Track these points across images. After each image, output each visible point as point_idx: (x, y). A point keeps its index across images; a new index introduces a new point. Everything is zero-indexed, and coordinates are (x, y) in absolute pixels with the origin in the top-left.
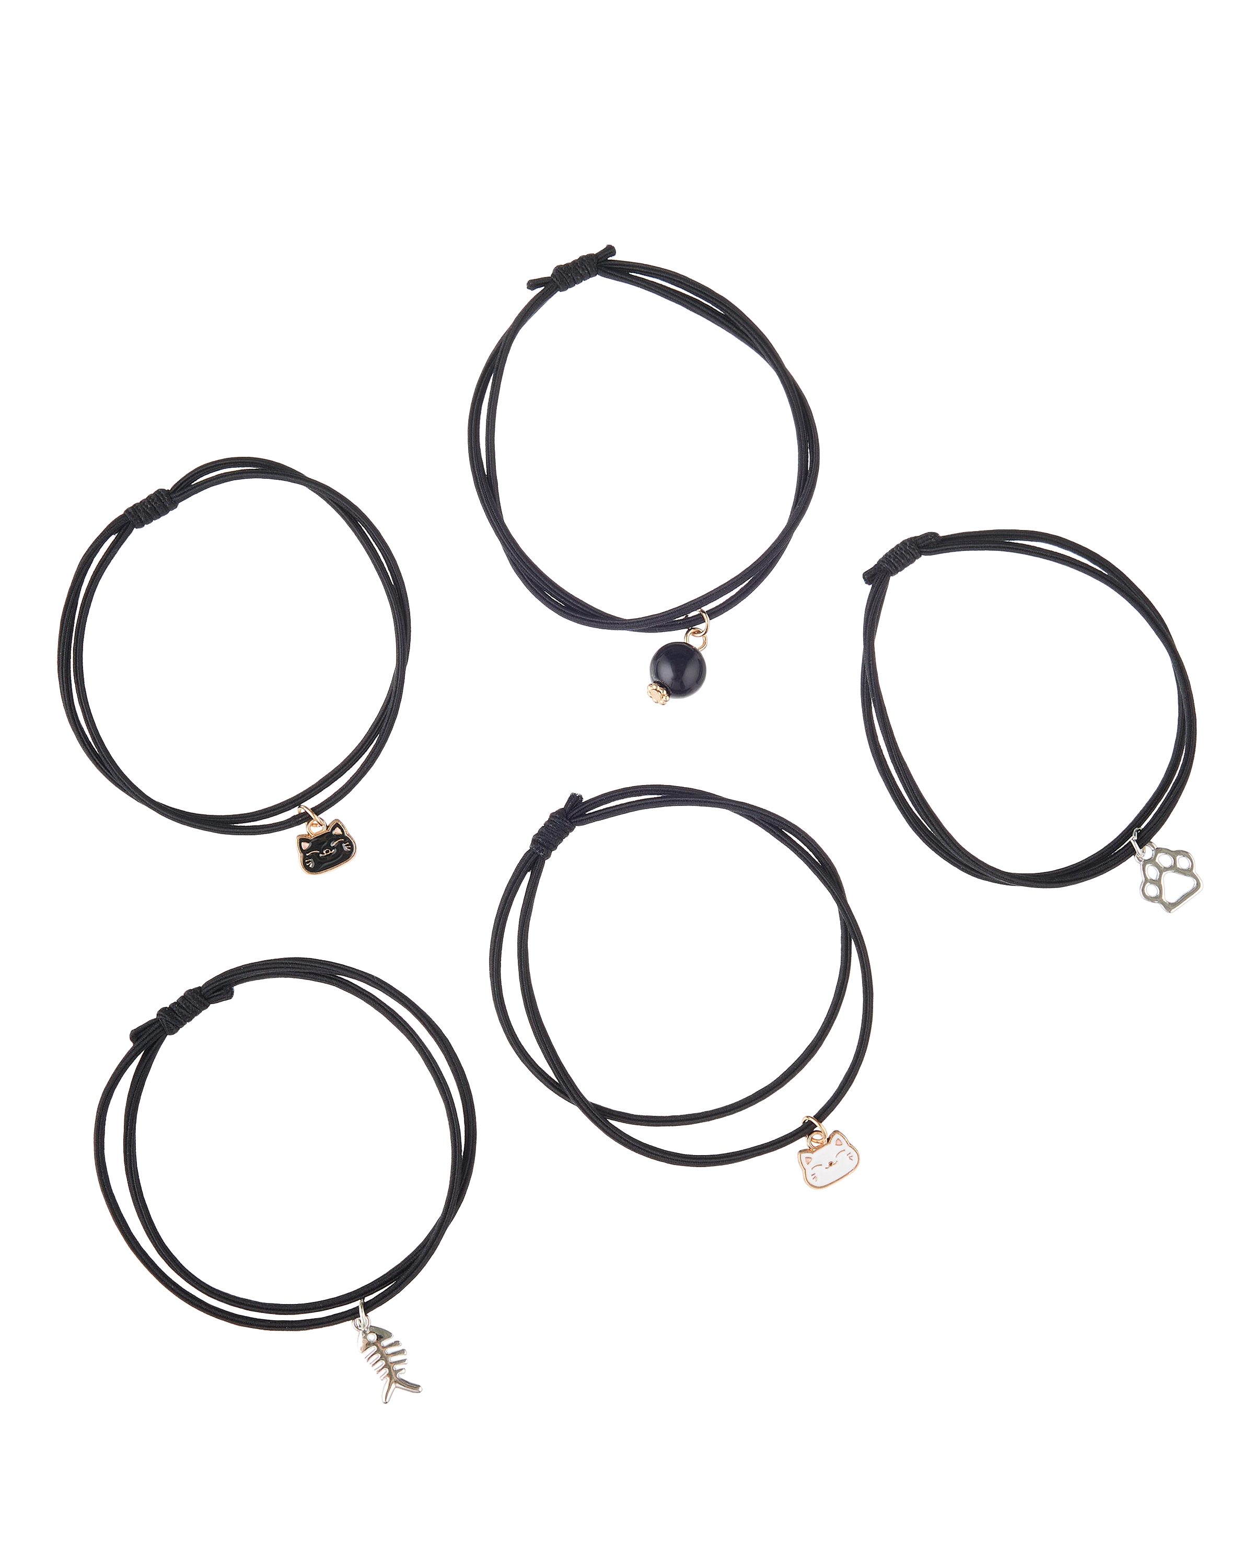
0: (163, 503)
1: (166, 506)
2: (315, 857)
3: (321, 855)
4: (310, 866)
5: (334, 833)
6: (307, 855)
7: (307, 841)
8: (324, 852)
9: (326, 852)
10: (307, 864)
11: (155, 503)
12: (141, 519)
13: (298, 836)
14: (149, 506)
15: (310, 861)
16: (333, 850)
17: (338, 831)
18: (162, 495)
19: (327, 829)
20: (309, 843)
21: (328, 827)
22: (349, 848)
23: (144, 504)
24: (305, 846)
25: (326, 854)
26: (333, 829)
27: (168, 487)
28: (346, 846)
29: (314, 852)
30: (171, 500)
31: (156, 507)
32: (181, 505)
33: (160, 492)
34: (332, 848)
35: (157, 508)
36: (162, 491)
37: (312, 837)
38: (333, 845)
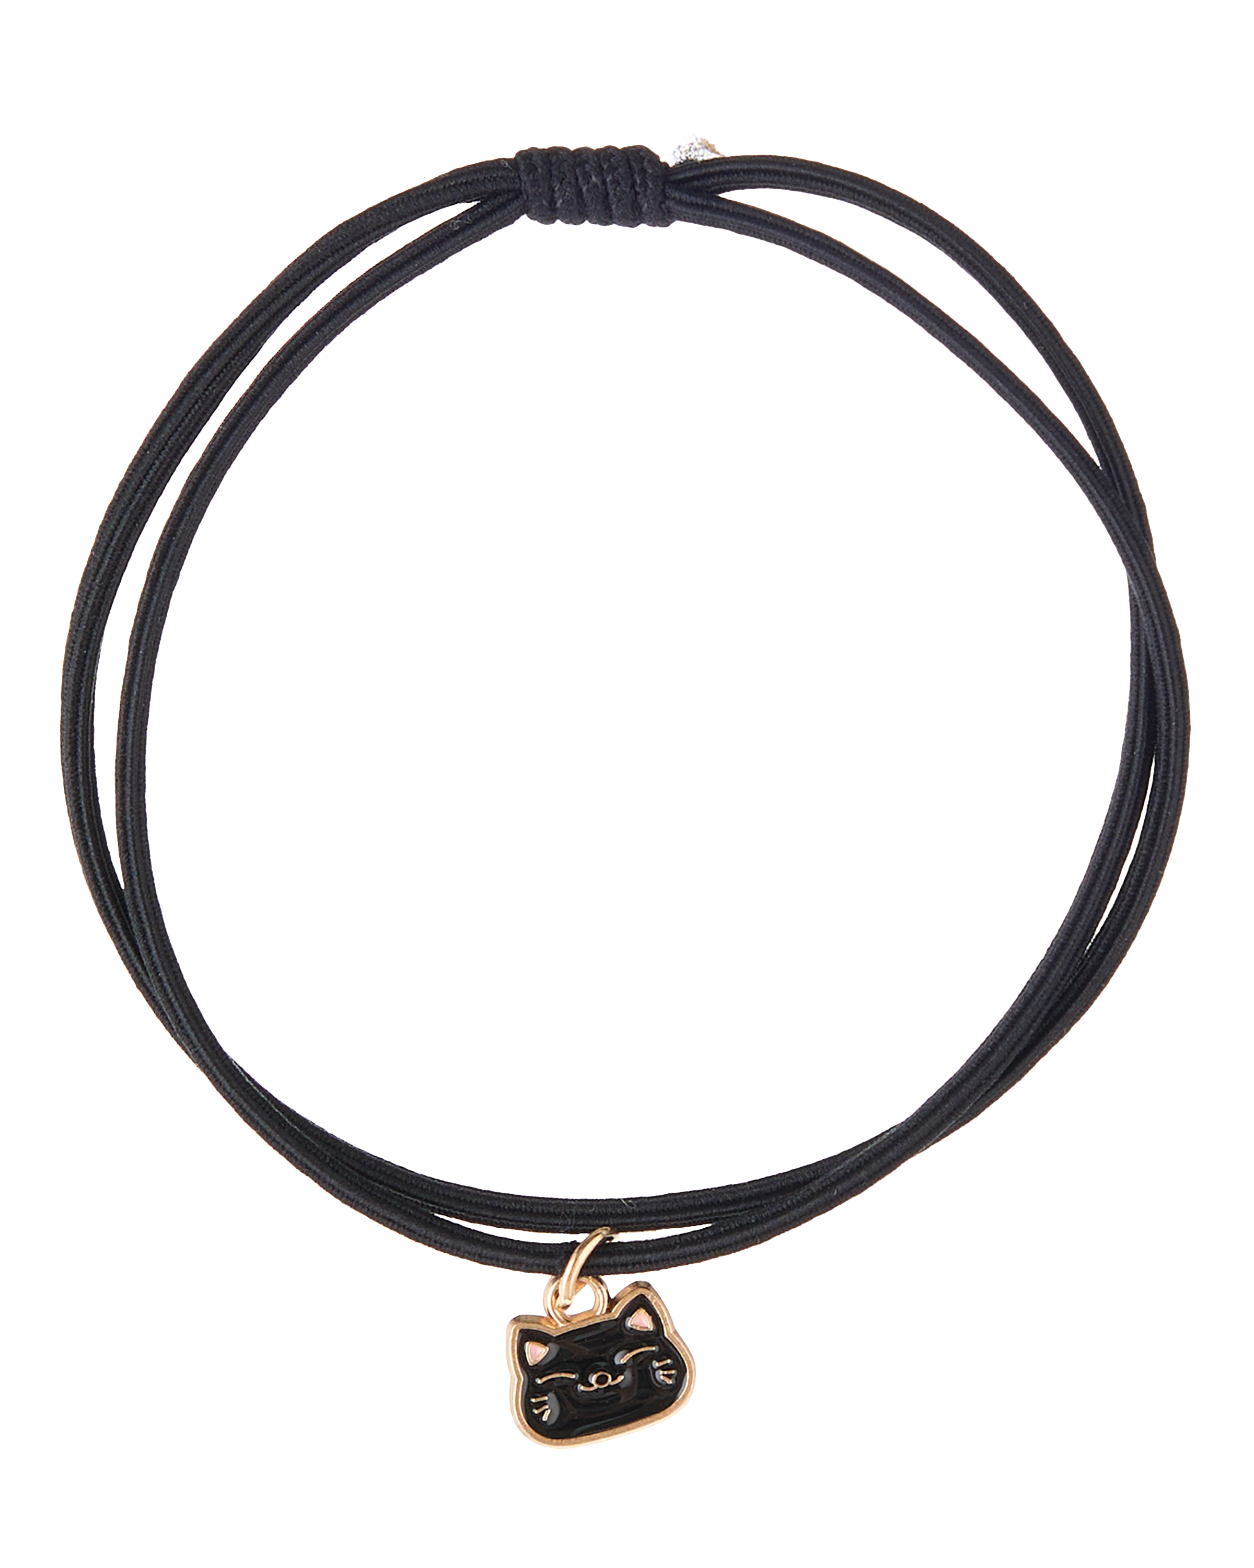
0: (637, 193)
1: (641, 207)
2: (564, 1392)
3: (581, 1388)
4: (545, 1418)
5: (630, 1323)
6: (539, 1381)
7: (541, 1338)
8: (593, 1379)
9: (598, 1381)
10: (536, 1412)
11: (616, 182)
12: (552, 202)
13: (517, 1320)
14: (594, 178)
15: (544, 1403)
16: (621, 1378)
17: (641, 1321)
18: (643, 171)
19: (609, 1310)
20: (546, 1345)
21: (612, 1302)
22: (669, 1376)
23: (582, 164)
24: (537, 1353)
25: (596, 1386)
26: (630, 1311)
27: (670, 157)
28: (662, 1368)
29: (563, 1375)
30: (660, 199)
31: (611, 193)
32: (678, 226)
33: (642, 159)
34: (617, 1371)
35: (613, 199)
36: (649, 161)
37: (558, 1328)
38: (622, 1362)
